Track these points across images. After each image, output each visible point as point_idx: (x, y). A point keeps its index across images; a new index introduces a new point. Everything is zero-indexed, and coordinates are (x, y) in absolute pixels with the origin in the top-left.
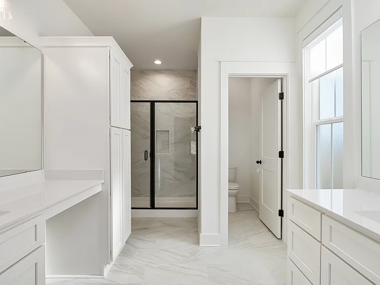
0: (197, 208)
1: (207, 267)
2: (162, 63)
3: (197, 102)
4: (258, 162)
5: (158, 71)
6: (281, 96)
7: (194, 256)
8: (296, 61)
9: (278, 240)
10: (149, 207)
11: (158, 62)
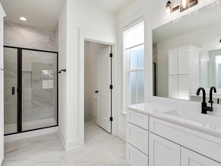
0: (57, 125)
1: (75, 163)
2: (27, 20)
3: (57, 53)
4: (96, 92)
5: (22, 25)
6: (111, 55)
7: (64, 159)
8: (119, 38)
9: (110, 134)
10: (16, 131)
11: (23, 19)
